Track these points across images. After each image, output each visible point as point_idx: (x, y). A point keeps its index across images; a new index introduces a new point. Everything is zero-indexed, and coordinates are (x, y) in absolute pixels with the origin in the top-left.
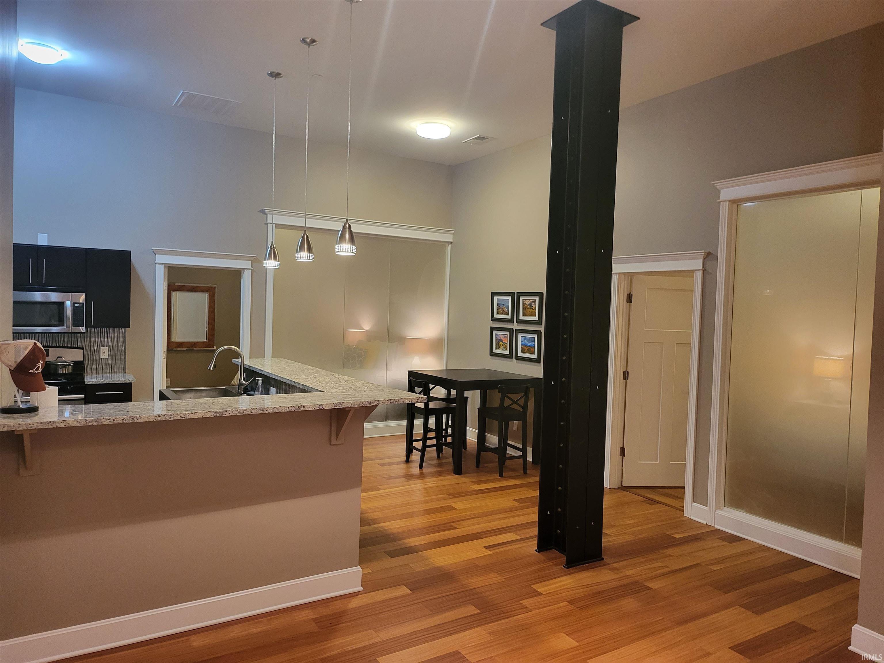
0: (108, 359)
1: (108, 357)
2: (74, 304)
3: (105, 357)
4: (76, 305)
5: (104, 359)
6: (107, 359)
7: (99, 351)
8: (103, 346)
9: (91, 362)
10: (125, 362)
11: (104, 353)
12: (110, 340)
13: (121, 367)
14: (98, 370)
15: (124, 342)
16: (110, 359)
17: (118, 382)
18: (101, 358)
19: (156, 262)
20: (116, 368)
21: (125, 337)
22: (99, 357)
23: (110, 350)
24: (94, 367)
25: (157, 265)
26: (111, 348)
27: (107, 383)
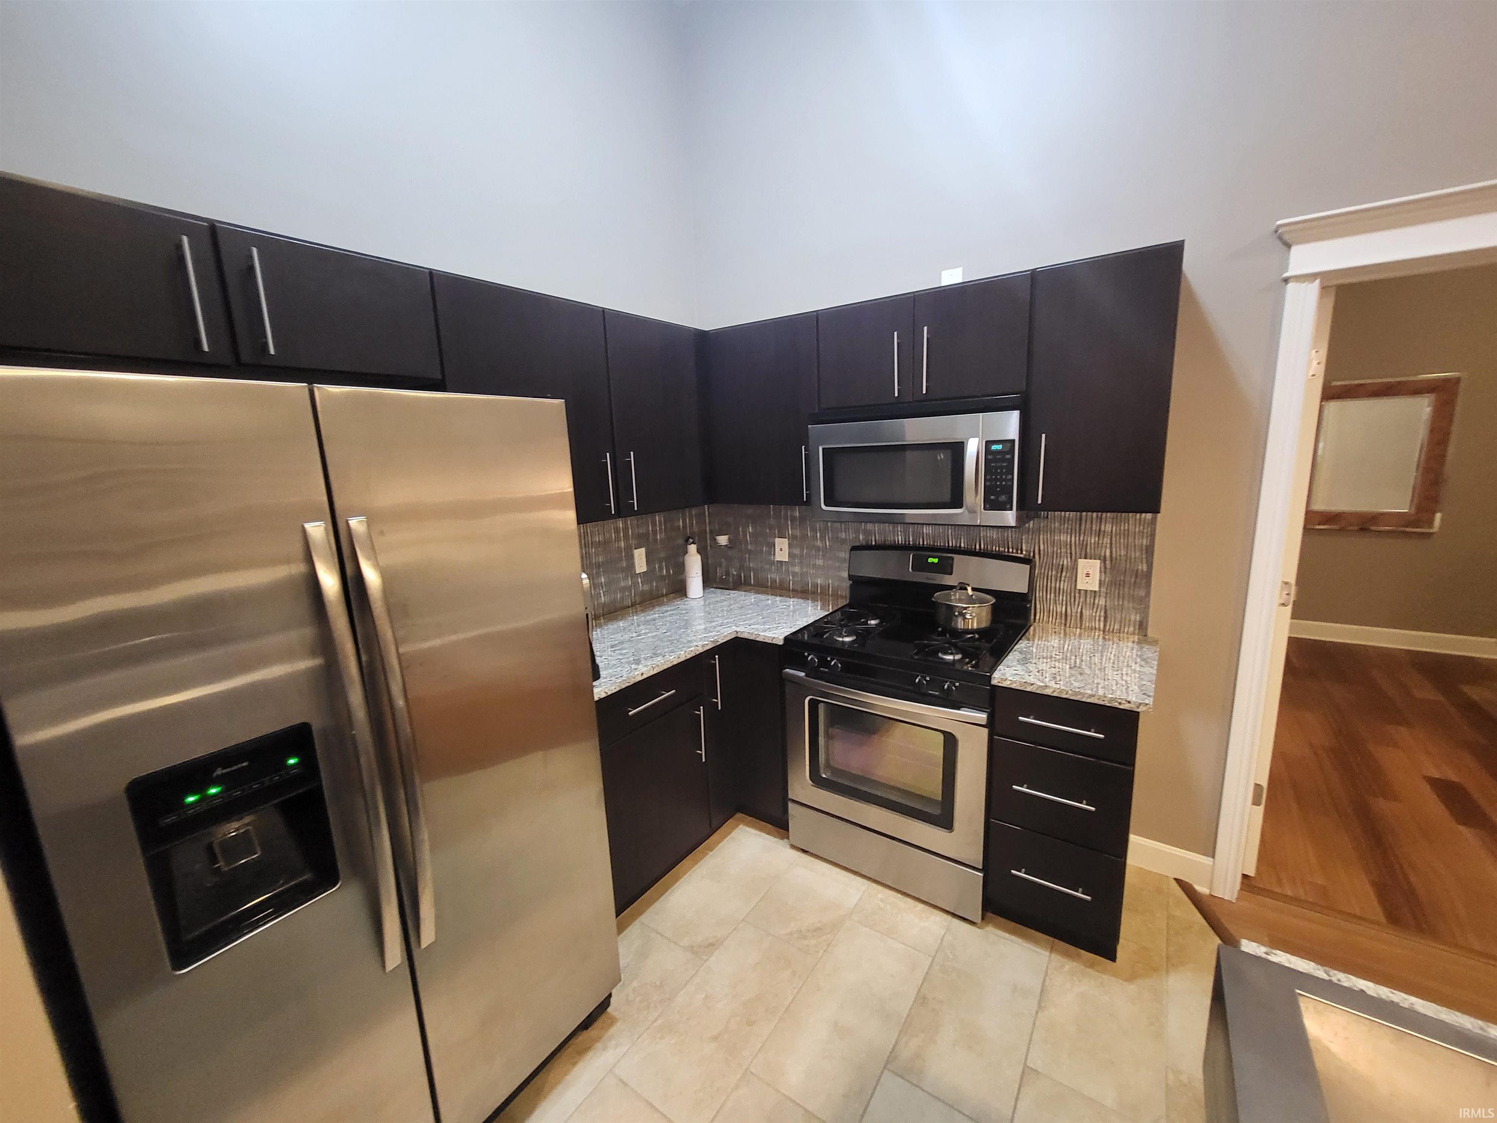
0: (1098, 594)
1: (1097, 589)
2: (989, 443)
3: (1090, 588)
4: (994, 447)
5: (1086, 591)
6: (1095, 592)
7: (1074, 568)
8: (1086, 558)
9: (1052, 595)
10: (1147, 607)
11: (1088, 575)
12: (1107, 540)
13: (1133, 618)
14: (1069, 618)
15: (1149, 551)
16: (1103, 594)
17: (1089, 700)
18: (1079, 587)
19: (1286, 275)
20: (1118, 619)
21: (1153, 535)
22: (1073, 586)
23: (1104, 570)
24: (1059, 610)
25: (1291, 286)
26: (1108, 562)
27: (1055, 694)
